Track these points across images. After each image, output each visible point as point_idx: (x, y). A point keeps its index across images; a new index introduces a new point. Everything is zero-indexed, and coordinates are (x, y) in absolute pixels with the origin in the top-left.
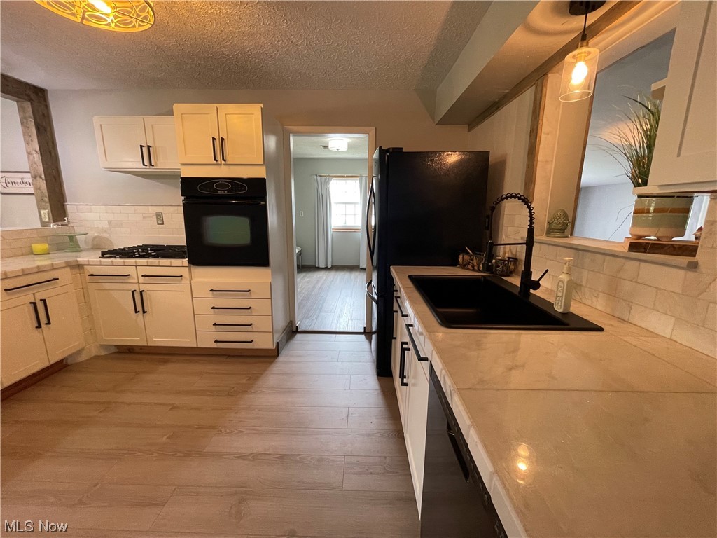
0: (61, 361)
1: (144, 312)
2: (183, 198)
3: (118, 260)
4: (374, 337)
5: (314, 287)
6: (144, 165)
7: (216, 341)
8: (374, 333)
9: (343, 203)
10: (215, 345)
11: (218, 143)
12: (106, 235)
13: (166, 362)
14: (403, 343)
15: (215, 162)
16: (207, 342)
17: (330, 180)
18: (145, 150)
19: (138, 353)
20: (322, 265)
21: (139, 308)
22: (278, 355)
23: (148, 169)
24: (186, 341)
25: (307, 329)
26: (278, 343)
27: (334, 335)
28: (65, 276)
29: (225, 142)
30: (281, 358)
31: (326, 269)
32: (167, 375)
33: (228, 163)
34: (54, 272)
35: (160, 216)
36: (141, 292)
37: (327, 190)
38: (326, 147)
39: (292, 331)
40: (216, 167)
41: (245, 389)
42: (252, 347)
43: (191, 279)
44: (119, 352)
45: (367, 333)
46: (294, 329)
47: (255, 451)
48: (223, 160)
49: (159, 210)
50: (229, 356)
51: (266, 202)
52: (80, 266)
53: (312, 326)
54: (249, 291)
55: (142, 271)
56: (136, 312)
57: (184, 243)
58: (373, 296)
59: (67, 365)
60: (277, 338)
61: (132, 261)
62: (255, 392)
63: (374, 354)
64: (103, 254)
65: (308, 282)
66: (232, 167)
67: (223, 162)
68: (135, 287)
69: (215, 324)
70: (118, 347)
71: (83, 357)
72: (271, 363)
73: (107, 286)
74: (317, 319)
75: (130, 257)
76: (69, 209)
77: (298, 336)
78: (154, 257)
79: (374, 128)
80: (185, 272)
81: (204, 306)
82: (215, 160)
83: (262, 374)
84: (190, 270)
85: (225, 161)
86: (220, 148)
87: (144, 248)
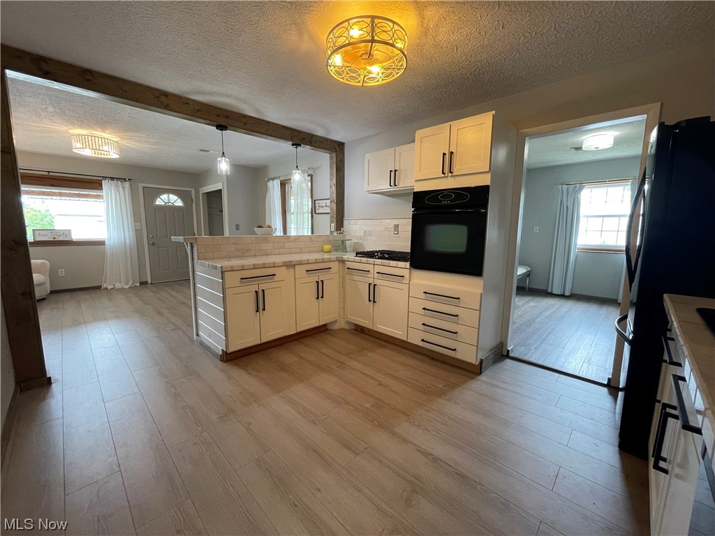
0: (325, 325)
1: (374, 302)
2: (413, 209)
3: (364, 259)
4: (621, 394)
5: (540, 314)
6: (390, 186)
7: (423, 340)
8: (621, 390)
9: (600, 216)
10: (421, 344)
11: (447, 157)
12: (362, 242)
13: (383, 346)
14: (665, 406)
15: (443, 175)
16: (415, 338)
17: (581, 189)
18: (393, 173)
19: (368, 335)
20: (556, 291)
21: (372, 298)
22: (481, 373)
23: (393, 189)
24: (399, 334)
25: (521, 357)
26: (482, 360)
27: (557, 375)
28: (335, 266)
29: (454, 156)
30: (482, 378)
31: (562, 296)
32: (382, 357)
33: (454, 174)
34: (330, 263)
35: (396, 227)
36: (375, 285)
37: (576, 202)
38: (579, 149)
39: (501, 354)
40: (443, 179)
41: (440, 394)
42: (454, 356)
43: (410, 280)
44: (355, 330)
45: (612, 387)
46: (505, 353)
47: (435, 454)
48: (450, 172)
49: (396, 222)
50: (432, 358)
51: (487, 209)
52: (343, 261)
53: (529, 355)
54: (458, 298)
55: (378, 269)
56: (370, 301)
57: (409, 250)
58: (627, 335)
59: (327, 330)
60: (482, 355)
61: (371, 260)
62: (449, 400)
63: (618, 417)
64: (357, 254)
65: (533, 307)
66: (457, 178)
67: (450, 174)
68: (371, 281)
69: (423, 324)
70: (356, 325)
71: (336, 327)
72: (472, 378)
73: (355, 278)
74: (536, 349)
75: (372, 257)
76: (345, 222)
77: (508, 361)
78: (387, 259)
79: (660, 103)
80: (406, 273)
81: (417, 305)
82: (443, 173)
83: (459, 386)
84: (410, 272)
85: (452, 173)
86: (448, 161)
87: (383, 252)
